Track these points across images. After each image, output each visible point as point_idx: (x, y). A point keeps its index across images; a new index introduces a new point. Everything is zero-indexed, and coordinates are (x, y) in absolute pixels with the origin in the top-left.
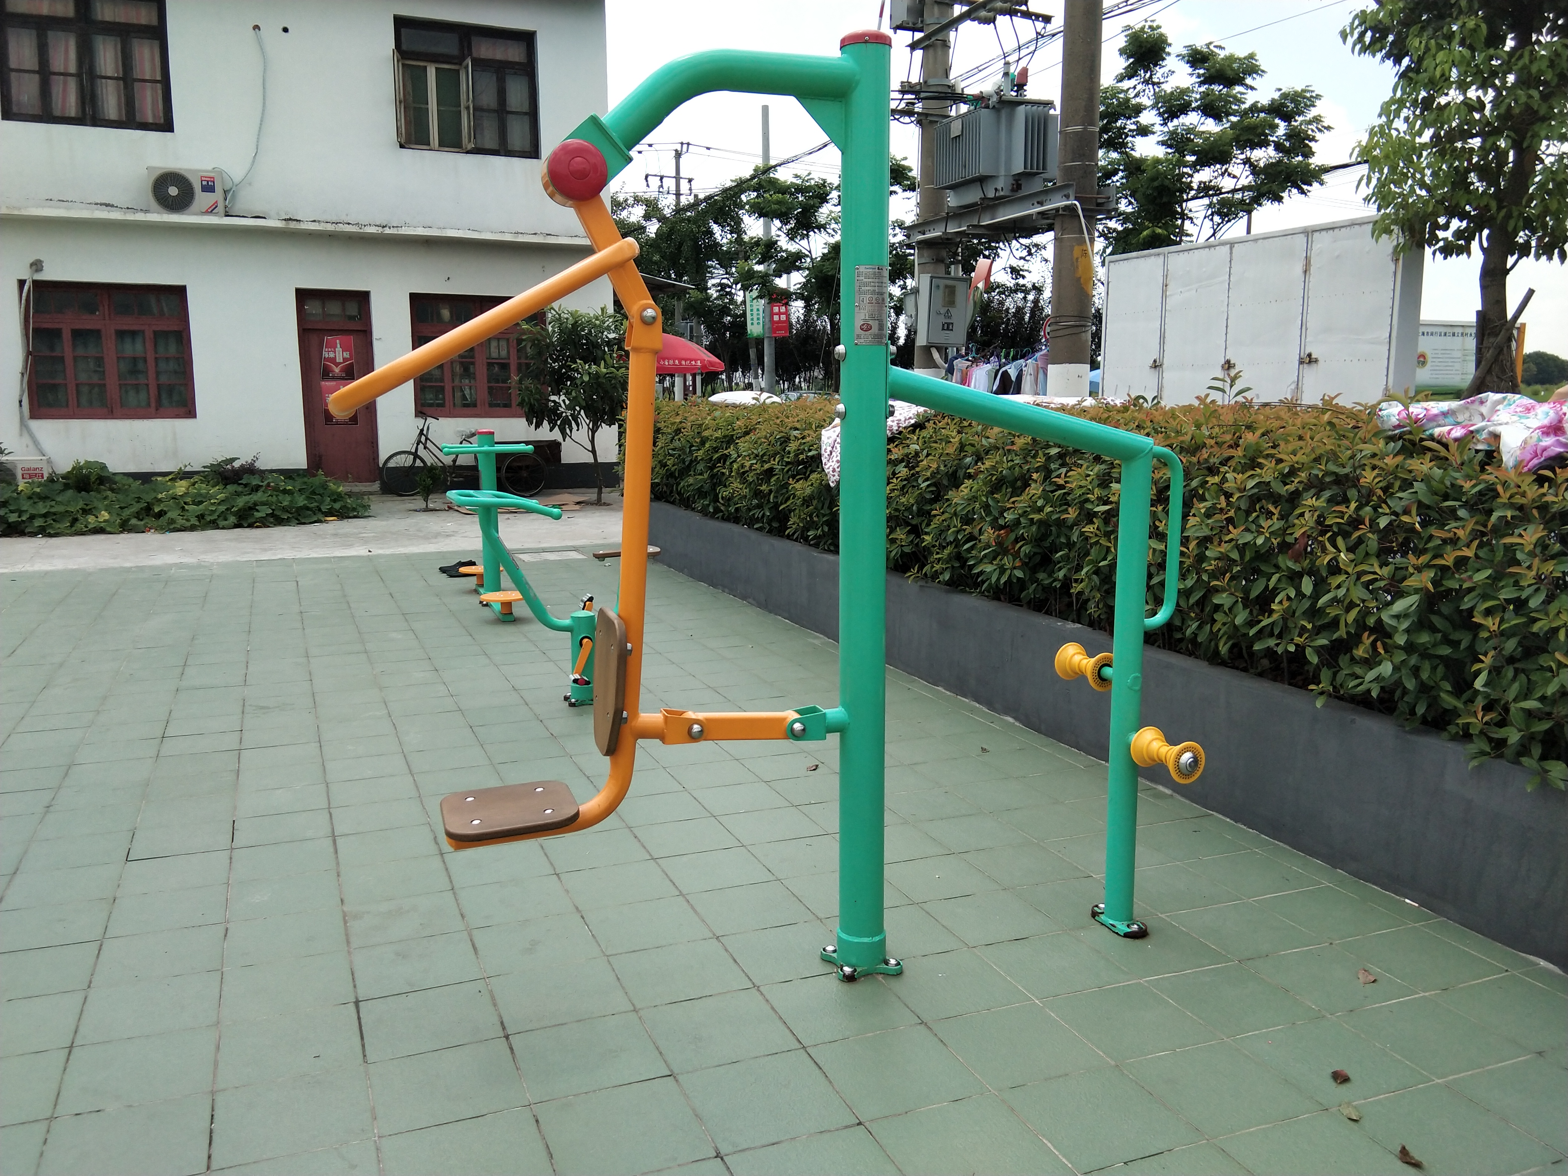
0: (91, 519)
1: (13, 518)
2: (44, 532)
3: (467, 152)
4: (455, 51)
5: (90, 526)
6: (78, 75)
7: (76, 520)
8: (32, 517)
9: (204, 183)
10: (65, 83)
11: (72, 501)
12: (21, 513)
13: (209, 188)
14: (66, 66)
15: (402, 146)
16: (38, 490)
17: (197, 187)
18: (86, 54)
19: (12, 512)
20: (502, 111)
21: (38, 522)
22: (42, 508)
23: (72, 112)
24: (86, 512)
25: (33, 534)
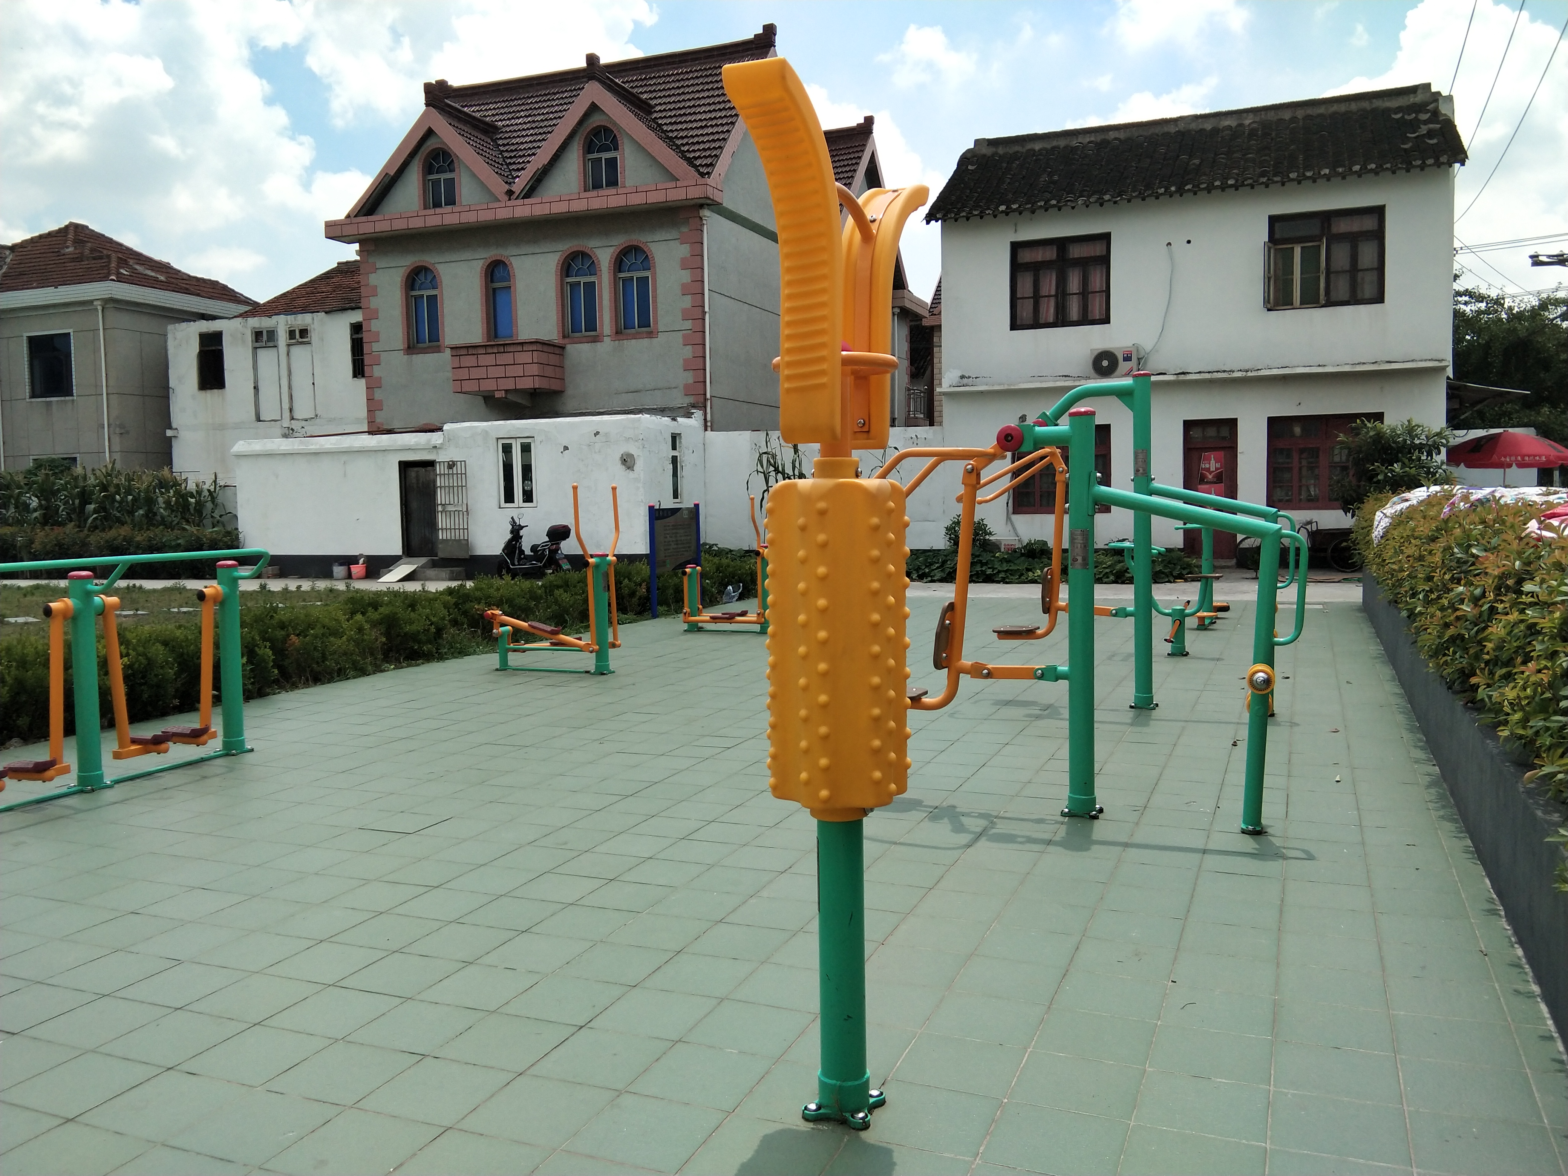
0: (1030, 574)
1: (989, 572)
2: (1004, 581)
3: (1322, 306)
4: (1316, 231)
5: (1029, 578)
6: (1056, 296)
7: (1022, 574)
8: (999, 572)
9: (1125, 355)
10: (1048, 301)
11: (1021, 565)
12: (994, 569)
13: (1128, 358)
14: (1050, 291)
15: (1269, 310)
16: (1006, 557)
17: (1120, 358)
18: (1062, 283)
19: (989, 568)
20: (1354, 269)
21: (1002, 575)
22: (1005, 567)
23: (1051, 319)
24: (1028, 570)
25: (998, 582)
